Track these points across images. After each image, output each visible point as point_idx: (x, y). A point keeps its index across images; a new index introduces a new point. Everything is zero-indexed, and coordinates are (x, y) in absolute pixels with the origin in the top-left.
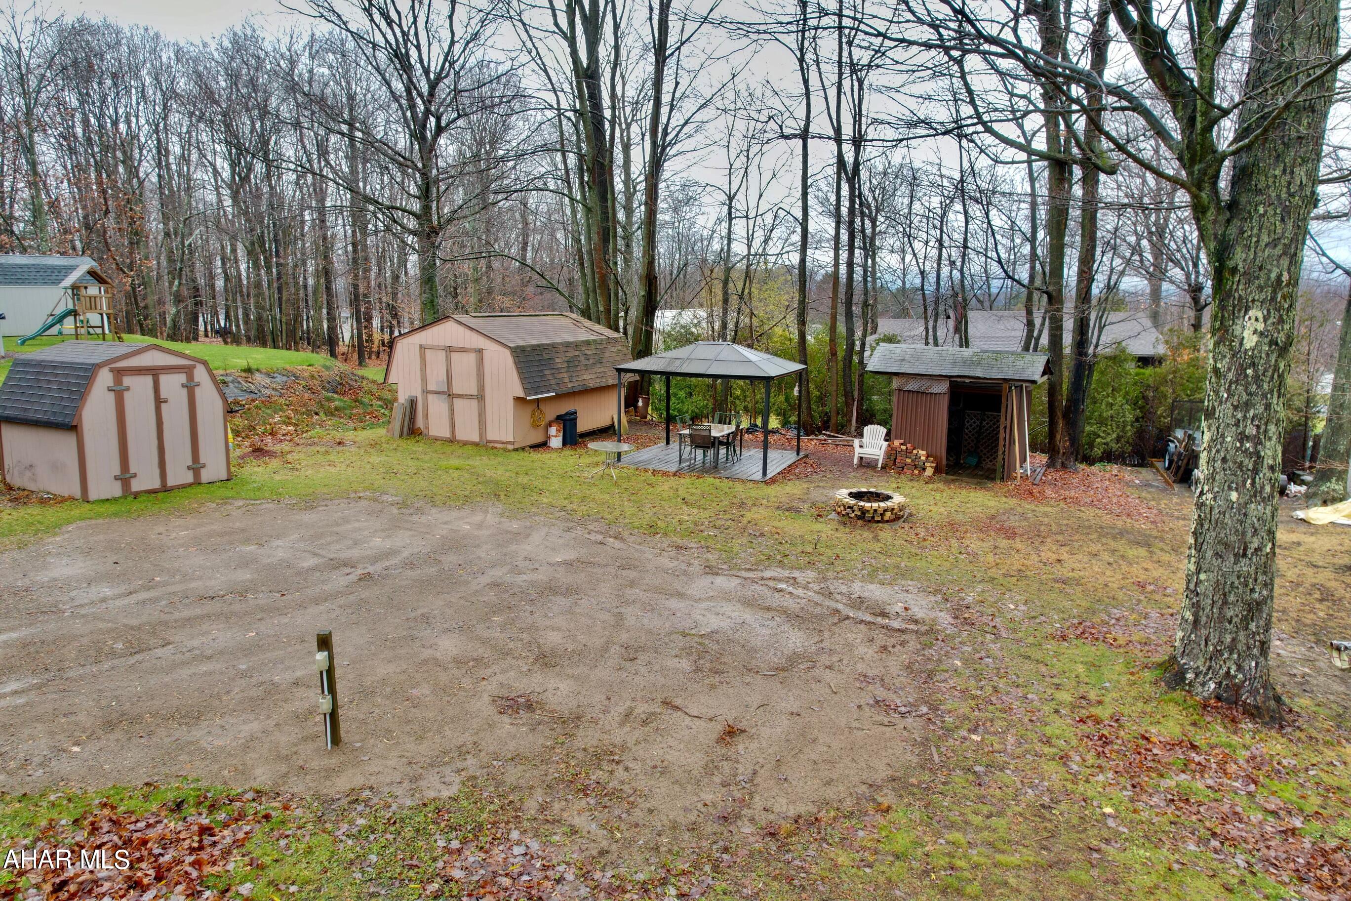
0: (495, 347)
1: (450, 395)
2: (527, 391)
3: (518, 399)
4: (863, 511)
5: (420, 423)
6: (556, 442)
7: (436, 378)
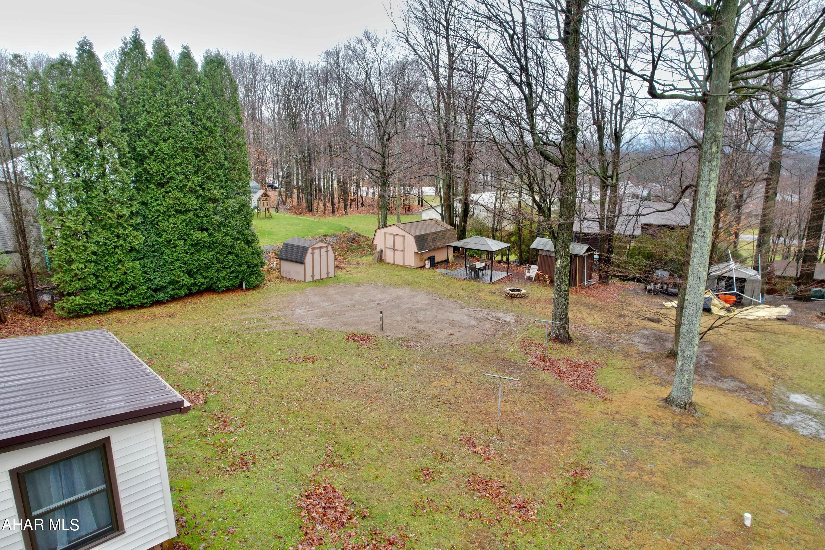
0: (409, 235)
1: (394, 249)
2: (419, 250)
3: (415, 252)
4: (512, 295)
5: (383, 258)
6: (427, 266)
7: (390, 244)
